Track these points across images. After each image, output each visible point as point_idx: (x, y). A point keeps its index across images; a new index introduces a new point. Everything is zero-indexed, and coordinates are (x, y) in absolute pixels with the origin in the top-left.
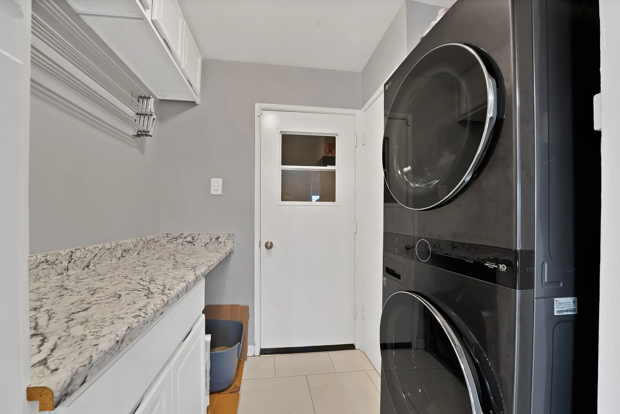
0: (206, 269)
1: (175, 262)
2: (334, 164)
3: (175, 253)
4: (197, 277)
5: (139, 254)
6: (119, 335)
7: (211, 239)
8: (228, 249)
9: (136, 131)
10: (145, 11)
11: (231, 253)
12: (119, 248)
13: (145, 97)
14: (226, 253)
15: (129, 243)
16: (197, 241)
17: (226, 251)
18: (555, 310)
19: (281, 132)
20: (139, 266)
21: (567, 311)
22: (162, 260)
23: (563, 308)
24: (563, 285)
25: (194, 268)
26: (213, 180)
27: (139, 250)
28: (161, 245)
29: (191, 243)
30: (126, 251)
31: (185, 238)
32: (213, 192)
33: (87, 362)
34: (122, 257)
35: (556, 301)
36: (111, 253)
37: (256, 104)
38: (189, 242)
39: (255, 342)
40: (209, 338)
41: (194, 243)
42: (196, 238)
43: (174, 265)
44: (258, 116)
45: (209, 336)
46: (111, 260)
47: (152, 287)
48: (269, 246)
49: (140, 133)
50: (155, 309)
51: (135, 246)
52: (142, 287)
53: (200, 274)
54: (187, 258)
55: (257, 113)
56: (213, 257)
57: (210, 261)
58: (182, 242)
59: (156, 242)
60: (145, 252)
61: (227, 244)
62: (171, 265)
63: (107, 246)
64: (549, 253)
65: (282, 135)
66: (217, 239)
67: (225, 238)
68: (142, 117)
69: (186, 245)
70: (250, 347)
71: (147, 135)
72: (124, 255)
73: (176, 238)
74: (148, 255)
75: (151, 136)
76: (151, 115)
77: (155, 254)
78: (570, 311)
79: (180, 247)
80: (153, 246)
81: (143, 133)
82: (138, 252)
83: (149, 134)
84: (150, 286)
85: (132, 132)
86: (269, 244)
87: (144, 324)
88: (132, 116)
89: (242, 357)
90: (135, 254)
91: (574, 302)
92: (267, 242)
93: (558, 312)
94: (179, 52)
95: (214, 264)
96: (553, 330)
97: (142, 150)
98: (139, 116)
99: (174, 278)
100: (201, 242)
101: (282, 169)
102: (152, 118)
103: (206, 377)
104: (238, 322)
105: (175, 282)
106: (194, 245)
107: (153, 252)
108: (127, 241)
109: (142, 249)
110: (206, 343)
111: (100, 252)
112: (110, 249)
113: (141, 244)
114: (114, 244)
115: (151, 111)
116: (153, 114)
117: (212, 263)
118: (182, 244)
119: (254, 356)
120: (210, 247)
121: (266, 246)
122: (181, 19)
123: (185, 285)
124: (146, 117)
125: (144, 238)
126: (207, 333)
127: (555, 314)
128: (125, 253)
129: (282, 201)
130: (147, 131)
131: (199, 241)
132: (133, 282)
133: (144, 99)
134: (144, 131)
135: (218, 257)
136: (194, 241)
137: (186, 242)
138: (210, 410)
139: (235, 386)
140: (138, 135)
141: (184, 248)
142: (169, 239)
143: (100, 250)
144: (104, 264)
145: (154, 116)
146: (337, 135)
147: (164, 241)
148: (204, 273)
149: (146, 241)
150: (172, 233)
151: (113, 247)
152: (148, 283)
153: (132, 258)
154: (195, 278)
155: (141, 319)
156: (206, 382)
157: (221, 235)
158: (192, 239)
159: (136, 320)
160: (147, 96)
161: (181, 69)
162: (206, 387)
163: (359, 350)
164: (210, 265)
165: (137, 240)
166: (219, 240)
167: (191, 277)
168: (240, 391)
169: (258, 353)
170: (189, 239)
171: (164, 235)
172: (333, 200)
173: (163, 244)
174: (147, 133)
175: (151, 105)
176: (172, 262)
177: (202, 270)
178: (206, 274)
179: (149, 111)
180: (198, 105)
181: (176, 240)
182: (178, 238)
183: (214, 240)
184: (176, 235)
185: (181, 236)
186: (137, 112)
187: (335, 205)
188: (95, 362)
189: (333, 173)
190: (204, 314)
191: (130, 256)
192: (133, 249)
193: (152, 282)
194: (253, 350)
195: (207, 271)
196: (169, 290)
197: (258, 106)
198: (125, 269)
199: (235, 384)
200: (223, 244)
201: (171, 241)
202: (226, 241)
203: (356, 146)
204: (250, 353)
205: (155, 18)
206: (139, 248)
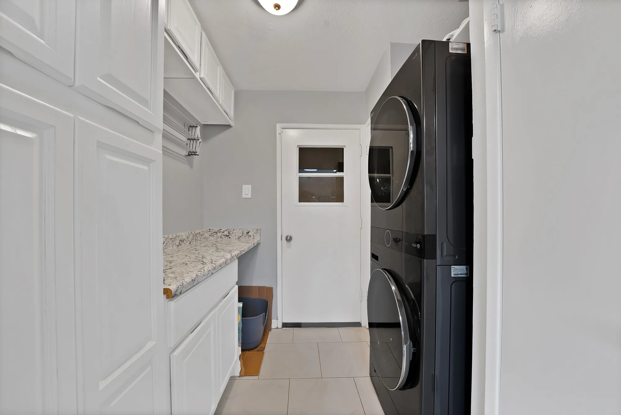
0: (238, 252)
1: (217, 249)
2: (343, 171)
3: (216, 243)
4: (232, 257)
5: (190, 243)
6: (193, 277)
7: (243, 234)
8: (256, 241)
9: (188, 152)
10: (196, 73)
11: (258, 244)
12: (177, 238)
13: (194, 126)
14: (254, 244)
15: (183, 235)
16: (232, 234)
17: (254, 242)
18: (452, 273)
19: (298, 146)
20: (193, 250)
21: (461, 274)
22: (207, 247)
23: (458, 272)
24: (458, 258)
25: (230, 252)
26: (244, 187)
27: (190, 240)
28: (205, 238)
29: (227, 236)
30: (182, 241)
31: (223, 232)
32: (244, 196)
33: (182, 284)
34: (179, 245)
35: (453, 267)
36: (173, 242)
37: (277, 124)
38: (226, 235)
39: (278, 317)
40: (241, 305)
41: (230, 236)
42: (232, 232)
43: (216, 250)
44: (279, 134)
45: (241, 303)
46: (173, 247)
47: (204, 260)
48: (289, 239)
49: (190, 153)
50: (209, 270)
51: (188, 238)
52: (198, 260)
53: (234, 255)
54: (225, 246)
55: (278, 130)
56: (244, 246)
57: (242, 248)
58: (221, 236)
59: (201, 235)
60: (194, 243)
61: (255, 237)
62: (214, 250)
63: (170, 236)
64: (447, 237)
65: (299, 148)
66: (248, 233)
67: (254, 232)
68: (192, 141)
69: (224, 238)
70: (274, 321)
71: (195, 155)
72: (181, 244)
73: (216, 233)
74: (197, 244)
75: (198, 155)
76: (198, 140)
77: (202, 244)
78: (463, 274)
79: (219, 239)
80: (199, 239)
81: (192, 153)
82: (189, 242)
83: (197, 154)
84: (203, 260)
85: (185, 153)
86: (289, 237)
87: (204, 276)
88: (184, 141)
89: (267, 328)
90: (188, 243)
91: (467, 269)
92: (288, 236)
93: (454, 274)
94: (218, 93)
95: (244, 250)
96: (451, 286)
97: (191, 165)
98: (189, 141)
99: (218, 257)
100: (236, 235)
101: (300, 176)
102: (198, 142)
103: (239, 333)
104: (265, 300)
105: (218, 258)
106: (230, 238)
107: (199, 242)
108: (183, 234)
109: (192, 241)
110: (239, 308)
111: (166, 240)
112: (172, 239)
113: (191, 236)
114: (174, 236)
115: (198, 137)
116: (199, 138)
117: (243, 249)
118: (221, 237)
119: (277, 328)
120: (242, 239)
121: (287, 239)
122: (219, 68)
123: (225, 260)
124: (195, 141)
125: (193, 232)
126: (239, 301)
127: (452, 276)
128: (181, 242)
129: (299, 202)
130: (195, 151)
131: (234, 235)
132: (192, 258)
133: (193, 128)
134: (193, 152)
135: (248, 246)
136: (230, 234)
137: (224, 235)
138: (241, 358)
139: (261, 347)
140: (189, 155)
141: (222, 240)
142: (210, 233)
143: (166, 239)
144: (169, 249)
145: (200, 140)
146: (345, 146)
147: (207, 235)
148: (237, 255)
149: (195, 234)
150: (213, 228)
151: (174, 238)
152: (202, 259)
153: (185, 246)
154: (231, 257)
155: (202, 273)
156: (239, 337)
157: (251, 230)
158: (229, 233)
159: (200, 273)
160: (195, 125)
161: (220, 105)
162: (239, 341)
163: (365, 327)
164: (241, 250)
165: (189, 233)
166: (249, 234)
167: (229, 256)
168: (265, 350)
169: (280, 326)
170: (226, 233)
171: (207, 230)
172: (342, 201)
173: (207, 237)
174: (195, 153)
175: (198, 132)
176: (215, 248)
177: (236, 252)
178: (239, 256)
179: (196, 137)
180: (232, 127)
181: (216, 234)
182: (218, 232)
183: (245, 234)
184: (216, 230)
185: (220, 231)
186: (188, 138)
187: (343, 205)
188: (185, 286)
189: (342, 179)
190: (237, 286)
191: (184, 244)
192: (186, 239)
193: (203, 258)
194: (276, 323)
195: (239, 254)
196: (215, 261)
197: (279, 126)
198: (184, 252)
199: (261, 345)
200: (252, 237)
201: (213, 234)
202: (255, 235)
203: (361, 155)
204: (273, 326)
205: (202, 76)
206: (190, 238)
